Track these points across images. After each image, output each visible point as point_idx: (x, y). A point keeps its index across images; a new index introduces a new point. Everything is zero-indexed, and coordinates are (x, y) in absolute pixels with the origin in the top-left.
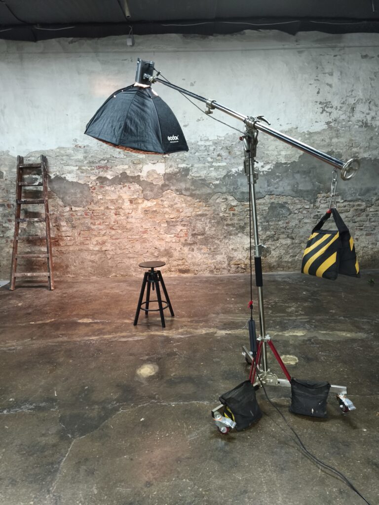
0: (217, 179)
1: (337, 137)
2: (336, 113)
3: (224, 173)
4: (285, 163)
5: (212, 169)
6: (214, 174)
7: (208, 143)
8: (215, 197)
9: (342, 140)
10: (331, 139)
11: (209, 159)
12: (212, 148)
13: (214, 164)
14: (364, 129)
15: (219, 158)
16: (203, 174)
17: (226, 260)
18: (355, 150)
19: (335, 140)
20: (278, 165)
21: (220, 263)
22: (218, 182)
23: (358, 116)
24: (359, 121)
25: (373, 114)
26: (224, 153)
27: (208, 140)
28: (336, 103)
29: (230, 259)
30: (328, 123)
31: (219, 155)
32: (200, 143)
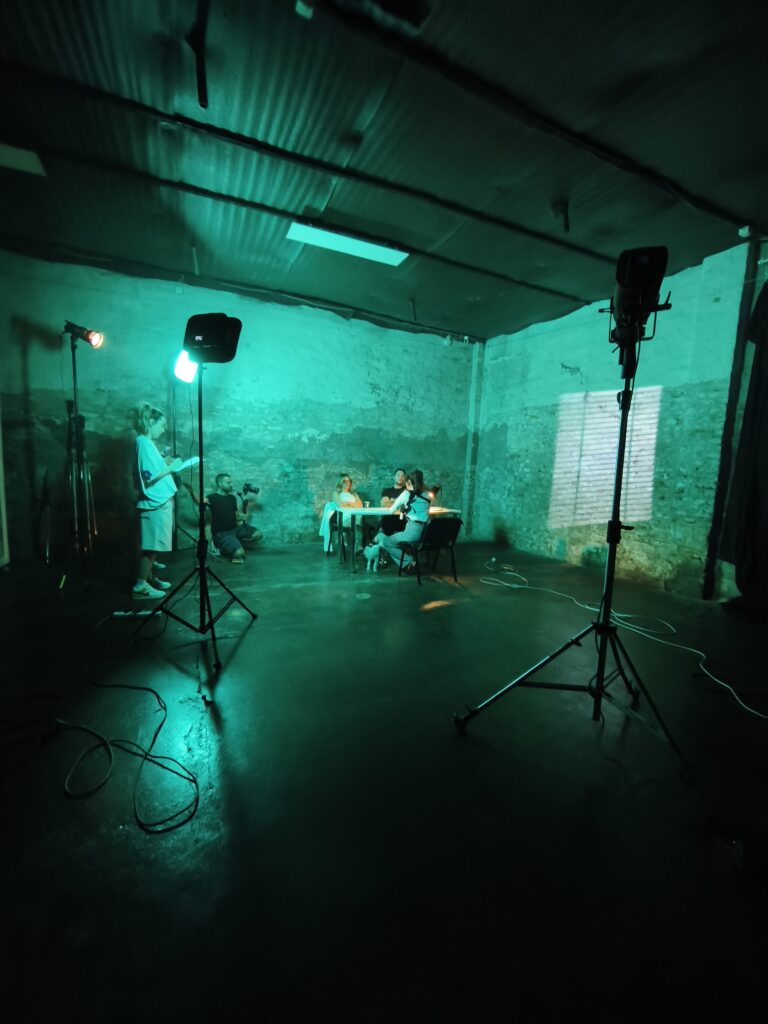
0: (271, 443)
1: (385, 417)
2: (384, 395)
3: (280, 438)
4: (340, 434)
5: (267, 432)
6: (268, 438)
7: (263, 406)
8: (269, 461)
10: (380, 417)
11: (264, 422)
12: (267, 411)
13: (269, 428)
15: (275, 422)
16: (256, 437)
19: (383, 419)
20: (334, 436)
22: (272, 447)
26: (280, 418)
27: (263, 402)
30: (377, 403)
31: (274, 419)
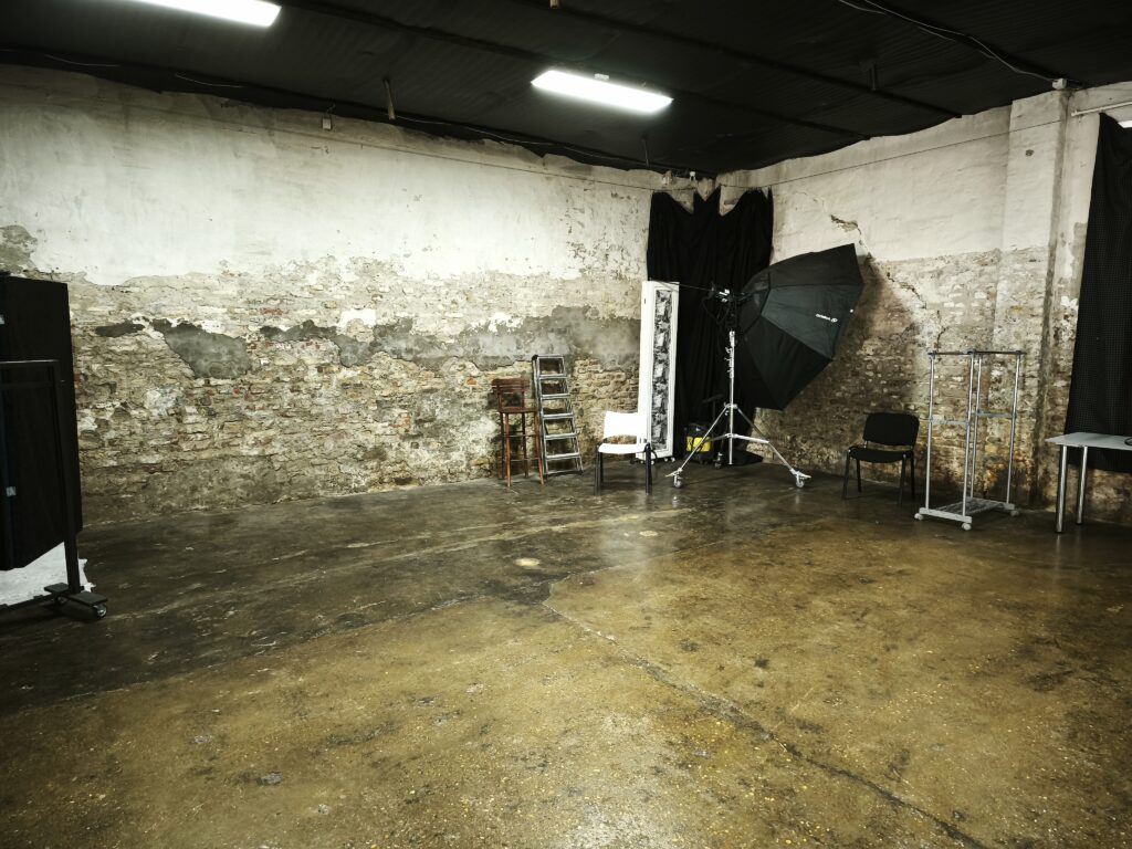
0: (451, 337)
1: (593, 289)
2: (589, 260)
3: (460, 328)
4: (538, 319)
5: (445, 321)
6: (447, 329)
7: (438, 284)
8: (448, 363)
9: (598, 293)
10: (586, 290)
11: (440, 307)
12: (443, 291)
13: (447, 314)
14: (618, 281)
15: (453, 306)
16: (431, 328)
17: (464, 459)
18: (611, 306)
19: (590, 293)
20: (529, 320)
21: (457, 463)
22: (452, 341)
23: (612, 266)
24: (613, 271)
25: (626, 264)
26: (461, 300)
27: (438, 279)
28: (589, 247)
29: (470, 457)
30: (581, 271)
31: (453, 302)
32: (428, 282)
